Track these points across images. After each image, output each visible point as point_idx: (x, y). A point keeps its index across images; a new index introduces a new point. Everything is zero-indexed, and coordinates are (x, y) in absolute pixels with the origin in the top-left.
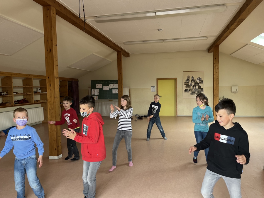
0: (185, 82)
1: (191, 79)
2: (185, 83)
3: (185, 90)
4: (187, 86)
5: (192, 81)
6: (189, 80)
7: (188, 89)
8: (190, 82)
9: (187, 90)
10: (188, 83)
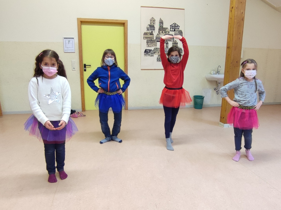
0: (146, 31)
1: (157, 26)
2: (145, 34)
3: (146, 50)
4: (150, 41)
5: (160, 30)
6: (153, 27)
7: (152, 48)
8: (156, 33)
9: (150, 50)
10: (152, 34)
